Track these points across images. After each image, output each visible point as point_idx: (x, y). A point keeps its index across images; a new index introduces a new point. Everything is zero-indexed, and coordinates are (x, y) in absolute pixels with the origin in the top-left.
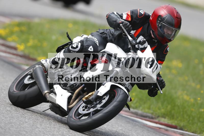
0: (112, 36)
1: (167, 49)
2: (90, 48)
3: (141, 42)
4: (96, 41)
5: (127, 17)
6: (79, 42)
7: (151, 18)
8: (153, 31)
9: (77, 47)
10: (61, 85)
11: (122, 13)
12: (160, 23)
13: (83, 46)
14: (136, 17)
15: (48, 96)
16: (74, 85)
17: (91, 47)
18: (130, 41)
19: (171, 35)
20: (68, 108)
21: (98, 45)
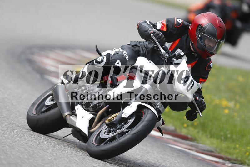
0: (145, 50)
1: (210, 65)
2: (117, 62)
3: (176, 56)
4: (126, 55)
5: (162, 27)
6: (105, 56)
7: (190, 28)
8: (192, 44)
9: (102, 61)
10: (83, 105)
11: (156, 22)
12: (200, 33)
13: (108, 60)
14: (172, 27)
15: (68, 119)
16: (97, 105)
17: (119, 61)
18: (162, 55)
19: (214, 47)
20: (89, 132)
21: (127, 59)
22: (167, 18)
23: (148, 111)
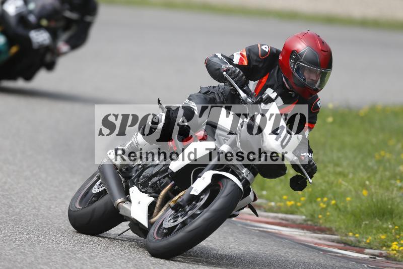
1: (316, 104)
3: (264, 100)
5: (241, 60)
7: (281, 58)
10: (139, 186)
12: (295, 63)
14: (256, 58)
15: (121, 208)
18: (243, 100)
20: (149, 223)
22: (247, 46)
23: (227, 182)
